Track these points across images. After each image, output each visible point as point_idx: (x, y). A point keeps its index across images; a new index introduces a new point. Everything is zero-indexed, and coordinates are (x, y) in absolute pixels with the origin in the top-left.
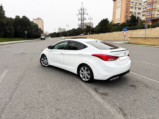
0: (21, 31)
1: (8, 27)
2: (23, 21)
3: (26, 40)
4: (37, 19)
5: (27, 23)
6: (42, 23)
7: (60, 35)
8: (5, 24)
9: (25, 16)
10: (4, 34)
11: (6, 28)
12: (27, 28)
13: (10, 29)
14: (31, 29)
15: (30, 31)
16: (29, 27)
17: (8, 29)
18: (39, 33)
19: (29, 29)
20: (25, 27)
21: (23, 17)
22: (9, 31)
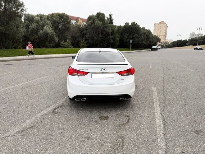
0: (127, 40)
1: (112, 37)
2: (131, 28)
3: (130, 50)
4: (159, 24)
5: (136, 31)
6: (165, 28)
7: (187, 44)
8: (110, 33)
9: (134, 22)
10: (107, 44)
11: (110, 38)
12: (134, 36)
13: (114, 39)
14: (139, 37)
15: (137, 40)
16: (137, 35)
17: (112, 38)
18: (152, 41)
19: (136, 38)
20: (133, 36)
21: (132, 23)
22: (112, 41)
